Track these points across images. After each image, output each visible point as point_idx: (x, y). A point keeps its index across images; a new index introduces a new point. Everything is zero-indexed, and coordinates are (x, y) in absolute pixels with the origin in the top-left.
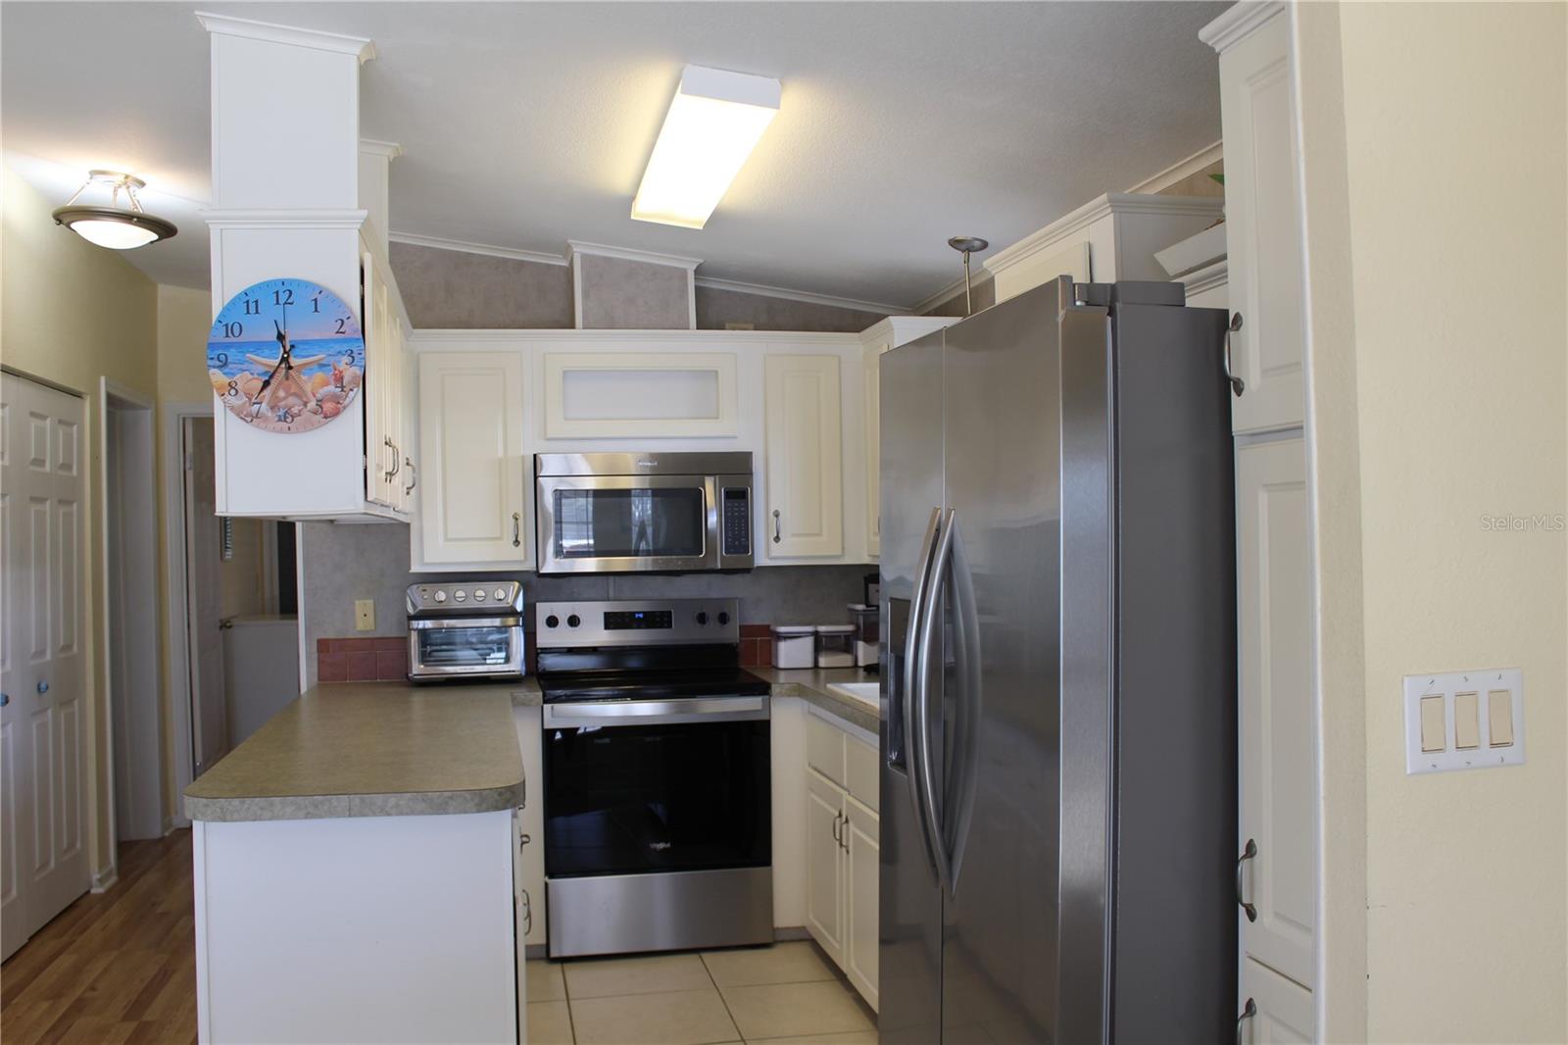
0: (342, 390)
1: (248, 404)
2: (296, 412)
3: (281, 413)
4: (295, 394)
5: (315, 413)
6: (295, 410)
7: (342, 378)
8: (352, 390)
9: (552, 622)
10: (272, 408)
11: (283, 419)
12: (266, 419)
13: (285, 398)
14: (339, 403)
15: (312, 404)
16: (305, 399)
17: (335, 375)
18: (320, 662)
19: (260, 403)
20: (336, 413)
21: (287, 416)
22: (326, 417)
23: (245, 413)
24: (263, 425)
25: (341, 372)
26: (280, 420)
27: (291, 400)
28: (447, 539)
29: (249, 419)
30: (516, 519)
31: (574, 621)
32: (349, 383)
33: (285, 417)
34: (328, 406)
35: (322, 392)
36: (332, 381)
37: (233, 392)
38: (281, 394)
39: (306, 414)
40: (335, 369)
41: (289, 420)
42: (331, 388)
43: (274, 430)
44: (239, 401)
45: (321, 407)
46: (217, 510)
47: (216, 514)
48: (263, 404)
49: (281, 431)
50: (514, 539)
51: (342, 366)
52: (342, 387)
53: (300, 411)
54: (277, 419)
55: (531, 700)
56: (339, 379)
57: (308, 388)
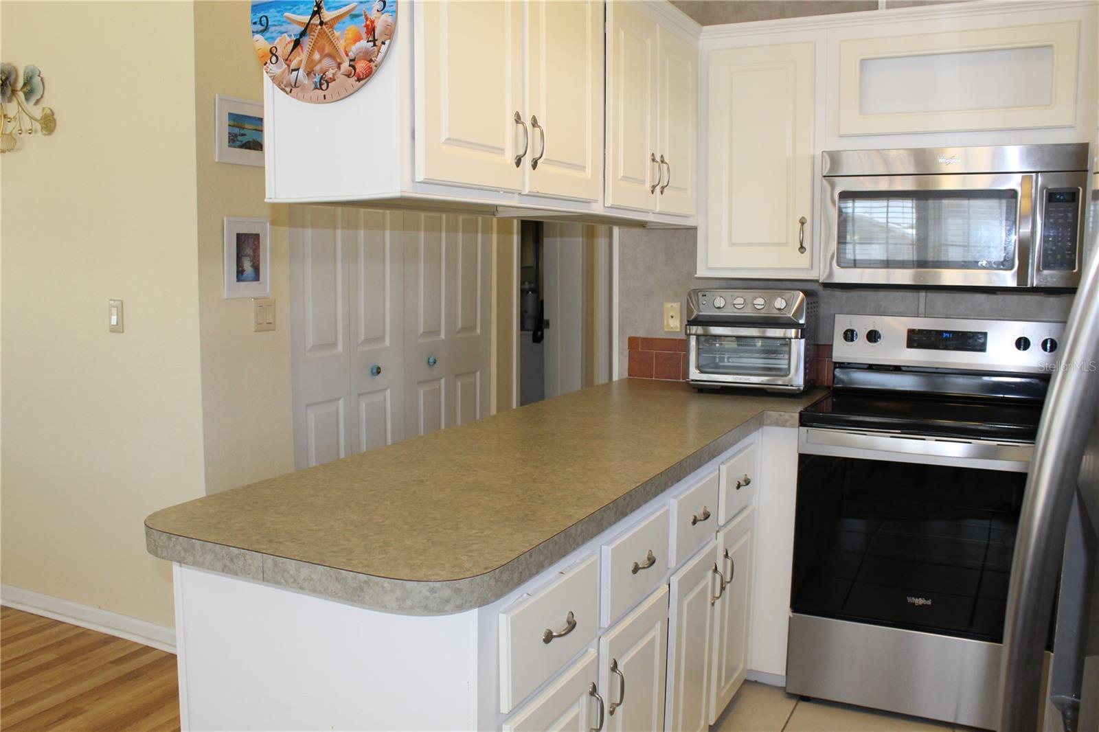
0: (375, 45)
1: (287, 71)
2: (331, 76)
3: (317, 79)
4: (329, 55)
5: (348, 76)
6: (329, 75)
7: (374, 29)
8: (383, 43)
9: (849, 335)
10: (308, 74)
11: (319, 86)
12: (303, 88)
13: (320, 61)
14: (371, 61)
15: (345, 66)
16: (338, 60)
17: (367, 26)
18: (631, 358)
19: (298, 69)
20: (369, 74)
21: (323, 83)
22: (359, 80)
23: (285, 82)
24: (301, 95)
25: (372, 22)
26: (316, 88)
27: (327, 62)
28: (732, 244)
29: (288, 89)
30: (803, 224)
31: (873, 336)
32: (381, 35)
33: (321, 84)
34: (361, 66)
35: (355, 49)
36: (364, 36)
37: (274, 59)
38: (317, 56)
39: (340, 78)
40: (367, 19)
41: (324, 87)
42: (364, 44)
43: (311, 101)
44: (278, 69)
45: (355, 69)
46: (267, 196)
47: (266, 200)
48: (300, 70)
49: (317, 101)
50: (800, 246)
51: (373, 15)
52: (374, 41)
53: (334, 74)
54: (313, 86)
55: (787, 421)
56: (371, 30)
57: (341, 45)
